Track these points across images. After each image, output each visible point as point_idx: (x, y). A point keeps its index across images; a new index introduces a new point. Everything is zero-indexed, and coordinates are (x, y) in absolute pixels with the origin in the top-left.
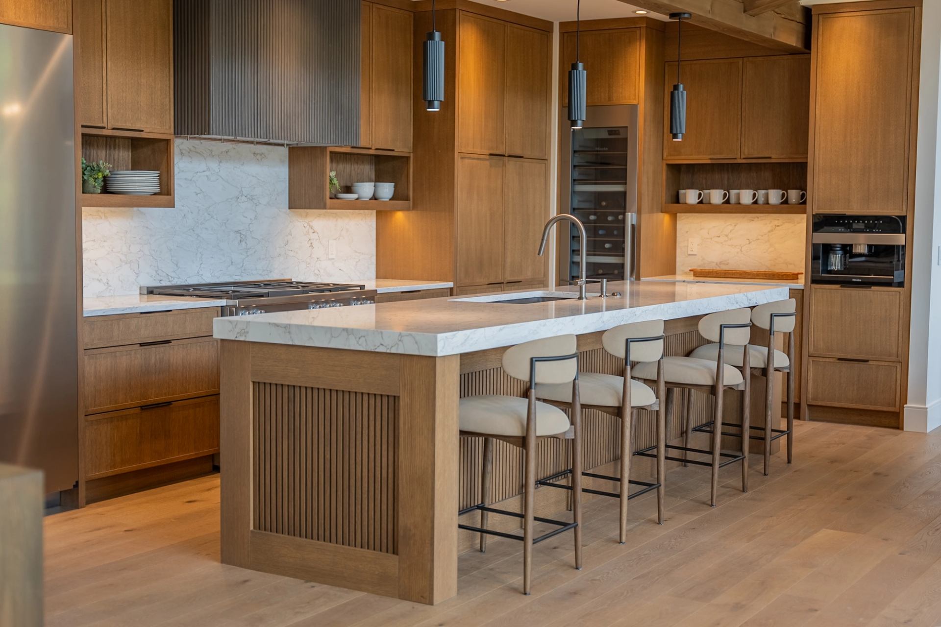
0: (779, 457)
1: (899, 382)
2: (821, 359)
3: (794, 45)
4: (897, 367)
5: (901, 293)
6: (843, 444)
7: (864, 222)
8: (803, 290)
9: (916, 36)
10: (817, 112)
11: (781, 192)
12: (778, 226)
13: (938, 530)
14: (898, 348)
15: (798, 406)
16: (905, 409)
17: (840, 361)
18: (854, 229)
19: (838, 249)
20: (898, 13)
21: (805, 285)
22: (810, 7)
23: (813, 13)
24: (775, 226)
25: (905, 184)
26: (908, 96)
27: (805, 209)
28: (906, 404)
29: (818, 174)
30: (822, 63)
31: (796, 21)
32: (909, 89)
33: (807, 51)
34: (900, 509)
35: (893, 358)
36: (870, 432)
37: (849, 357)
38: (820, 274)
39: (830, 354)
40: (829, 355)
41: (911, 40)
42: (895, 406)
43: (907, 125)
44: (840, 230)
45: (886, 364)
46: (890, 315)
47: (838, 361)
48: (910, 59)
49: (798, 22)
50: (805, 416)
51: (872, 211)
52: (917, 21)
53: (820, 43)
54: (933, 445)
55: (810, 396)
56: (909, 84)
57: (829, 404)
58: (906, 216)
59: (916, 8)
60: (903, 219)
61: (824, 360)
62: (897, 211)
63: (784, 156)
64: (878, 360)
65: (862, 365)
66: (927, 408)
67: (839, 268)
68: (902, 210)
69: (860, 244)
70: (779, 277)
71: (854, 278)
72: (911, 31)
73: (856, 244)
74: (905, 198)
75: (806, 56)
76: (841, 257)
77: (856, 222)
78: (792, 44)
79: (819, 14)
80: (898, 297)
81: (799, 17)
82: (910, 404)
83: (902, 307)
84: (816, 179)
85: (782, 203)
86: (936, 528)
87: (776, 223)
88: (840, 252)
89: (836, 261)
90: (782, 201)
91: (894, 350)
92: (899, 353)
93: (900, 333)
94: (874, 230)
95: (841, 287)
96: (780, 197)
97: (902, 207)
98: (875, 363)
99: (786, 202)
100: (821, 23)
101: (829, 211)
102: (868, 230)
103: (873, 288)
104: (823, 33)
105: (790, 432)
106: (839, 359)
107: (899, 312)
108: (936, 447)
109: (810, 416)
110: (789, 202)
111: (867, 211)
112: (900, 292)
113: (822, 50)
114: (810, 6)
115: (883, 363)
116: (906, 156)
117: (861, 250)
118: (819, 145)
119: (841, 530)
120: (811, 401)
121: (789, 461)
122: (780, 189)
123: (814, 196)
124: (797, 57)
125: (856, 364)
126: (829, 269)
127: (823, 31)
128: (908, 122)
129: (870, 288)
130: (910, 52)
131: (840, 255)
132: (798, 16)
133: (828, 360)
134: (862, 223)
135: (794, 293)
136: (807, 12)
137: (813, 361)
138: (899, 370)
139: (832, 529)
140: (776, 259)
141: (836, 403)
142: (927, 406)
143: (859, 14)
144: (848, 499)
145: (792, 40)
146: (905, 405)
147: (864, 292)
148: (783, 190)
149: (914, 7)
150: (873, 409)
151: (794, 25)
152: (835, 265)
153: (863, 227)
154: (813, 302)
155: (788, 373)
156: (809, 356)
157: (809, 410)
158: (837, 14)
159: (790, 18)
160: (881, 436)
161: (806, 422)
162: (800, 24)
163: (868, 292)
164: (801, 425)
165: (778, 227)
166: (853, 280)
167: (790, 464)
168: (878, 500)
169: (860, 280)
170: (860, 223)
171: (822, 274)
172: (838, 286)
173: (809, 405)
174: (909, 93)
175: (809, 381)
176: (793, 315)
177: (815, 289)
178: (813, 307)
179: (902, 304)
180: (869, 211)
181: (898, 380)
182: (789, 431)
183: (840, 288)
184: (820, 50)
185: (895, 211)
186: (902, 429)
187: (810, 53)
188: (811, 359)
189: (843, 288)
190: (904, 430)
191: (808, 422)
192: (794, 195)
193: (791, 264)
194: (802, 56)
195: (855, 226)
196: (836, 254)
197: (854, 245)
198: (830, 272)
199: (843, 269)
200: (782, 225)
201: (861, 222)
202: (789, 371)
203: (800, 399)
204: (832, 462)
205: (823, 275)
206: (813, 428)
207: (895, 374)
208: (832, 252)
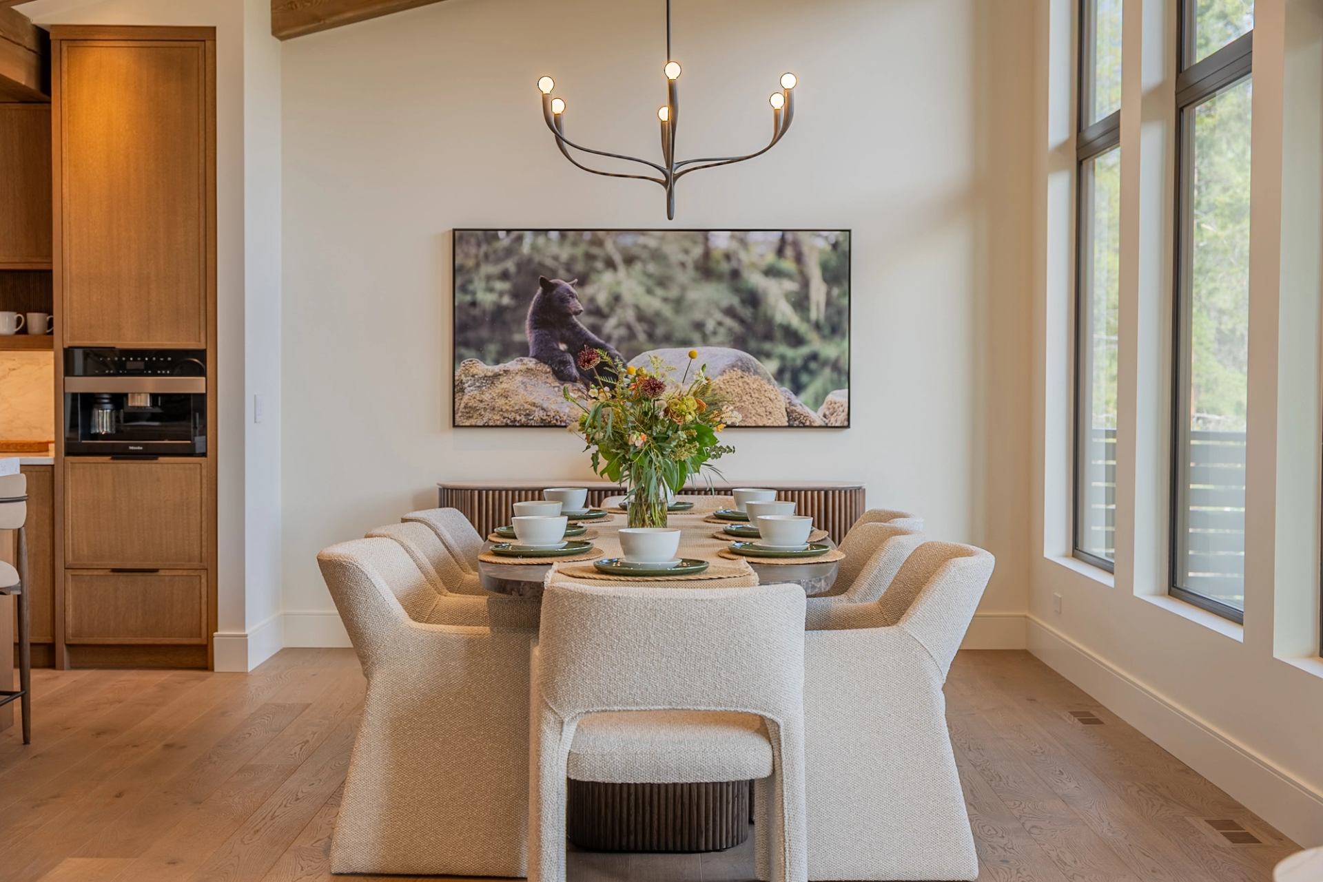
0: (11, 736)
1: (204, 599)
2: (85, 573)
3: (23, 83)
4: (200, 576)
5: (203, 465)
6: (120, 702)
7: (143, 360)
8: (53, 466)
9: (209, 84)
10: (65, 190)
11: (15, 316)
12: (14, 369)
13: (258, 831)
14: (201, 548)
15: (51, 648)
16: (215, 638)
17: (116, 574)
18: (128, 370)
19: (106, 401)
20: (180, 47)
21: (56, 459)
22: (46, 29)
23: (51, 37)
24: (10, 369)
25: (202, 301)
26: (201, 171)
27: (52, 341)
28: (217, 631)
29: (70, 286)
30: (70, 116)
31: (25, 47)
32: (202, 161)
33: (46, 97)
34: (200, 803)
35: (195, 564)
36: (163, 679)
37: (128, 566)
38: (79, 441)
39: (99, 563)
40: (98, 565)
41: (202, 89)
42: (200, 635)
43: (202, 214)
44: (107, 372)
45: (185, 573)
46: (187, 499)
47: (111, 574)
48: (202, 117)
49: (30, 50)
50: (63, 663)
51: (154, 343)
52: (209, 61)
53: (65, 86)
54: (256, 689)
55: (70, 631)
56: (202, 154)
57: (100, 641)
58: (205, 350)
59: (207, 42)
60: (201, 354)
61: (90, 573)
62: (192, 343)
63: (17, 260)
64: (172, 567)
65: (150, 578)
66: (246, 636)
67: (108, 430)
68: (200, 341)
69: (139, 394)
70: (17, 449)
71: (132, 445)
72: (202, 77)
73: (133, 394)
74: (203, 323)
75: (46, 106)
76: (111, 413)
77: (131, 359)
78: (19, 81)
79: (61, 40)
80: (198, 470)
81: (29, 41)
82: (223, 632)
83: (205, 486)
84: (67, 294)
85: (17, 333)
86: (255, 829)
87: (10, 364)
88: (109, 406)
89: (103, 420)
90: (16, 330)
91: (196, 552)
92: (203, 555)
93: (204, 524)
94: (159, 372)
95: (113, 459)
96: (14, 324)
97: (200, 337)
98: (168, 573)
99: (24, 331)
100: (65, 54)
101: (89, 342)
102: (150, 372)
103: (161, 459)
104: (68, 70)
105: (25, 693)
106: (114, 570)
107: (201, 494)
108: (260, 693)
109: (71, 663)
110: (30, 331)
111: (147, 343)
112: (201, 464)
113: (69, 96)
114: (47, 26)
115: (180, 572)
116: (202, 259)
117: (141, 401)
118: (70, 241)
119: (98, 856)
120: (71, 638)
121: (26, 741)
122: (14, 311)
123: (65, 320)
124: (32, 106)
125: (139, 576)
126: (93, 431)
127: (68, 66)
128: (202, 209)
129: (156, 459)
130: (202, 107)
131: (108, 411)
132: (27, 39)
133: (96, 573)
134: (141, 361)
135: (40, 471)
136: (43, 37)
137: (72, 575)
138: (204, 581)
139: (83, 856)
140: (12, 421)
141: (111, 638)
142: (246, 633)
143: (123, 45)
144: (117, 796)
145: (21, 75)
146: (215, 634)
147: (147, 465)
148: (18, 313)
149: (204, 41)
150: (168, 642)
151: (21, 52)
152: (103, 427)
153: (143, 367)
154: (69, 484)
155: (19, 596)
156: (65, 568)
157: (69, 652)
158: (89, 42)
159: (13, 39)
160: (179, 683)
161: (65, 671)
162: (32, 53)
163: (153, 465)
164: (57, 678)
165: (14, 372)
166: (131, 448)
167: (27, 745)
168: (166, 792)
169: (141, 448)
170: (137, 361)
171: (82, 439)
172: (107, 459)
173: (69, 646)
174: (202, 166)
175: (67, 608)
176: (23, 500)
177: (72, 463)
178: (70, 493)
179: (204, 481)
180: (151, 343)
181: (203, 596)
182: (23, 692)
183: (111, 461)
184: (65, 96)
185: (188, 343)
186: (212, 670)
187: (50, 102)
188: (69, 573)
189: (116, 461)
190: (216, 670)
191: (68, 671)
192: (36, 321)
193: (36, 428)
194: (39, 106)
195: (129, 366)
196: (103, 410)
197: (130, 395)
198: (97, 436)
199: (114, 432)
200: (19, 368)
201: (139, 359)
202: (19, 593)
203: (54, 636)
204: (99, 734)
205: (83, 442)
206: (75, 681)
207: (198, 587)
208: (96, 405)
